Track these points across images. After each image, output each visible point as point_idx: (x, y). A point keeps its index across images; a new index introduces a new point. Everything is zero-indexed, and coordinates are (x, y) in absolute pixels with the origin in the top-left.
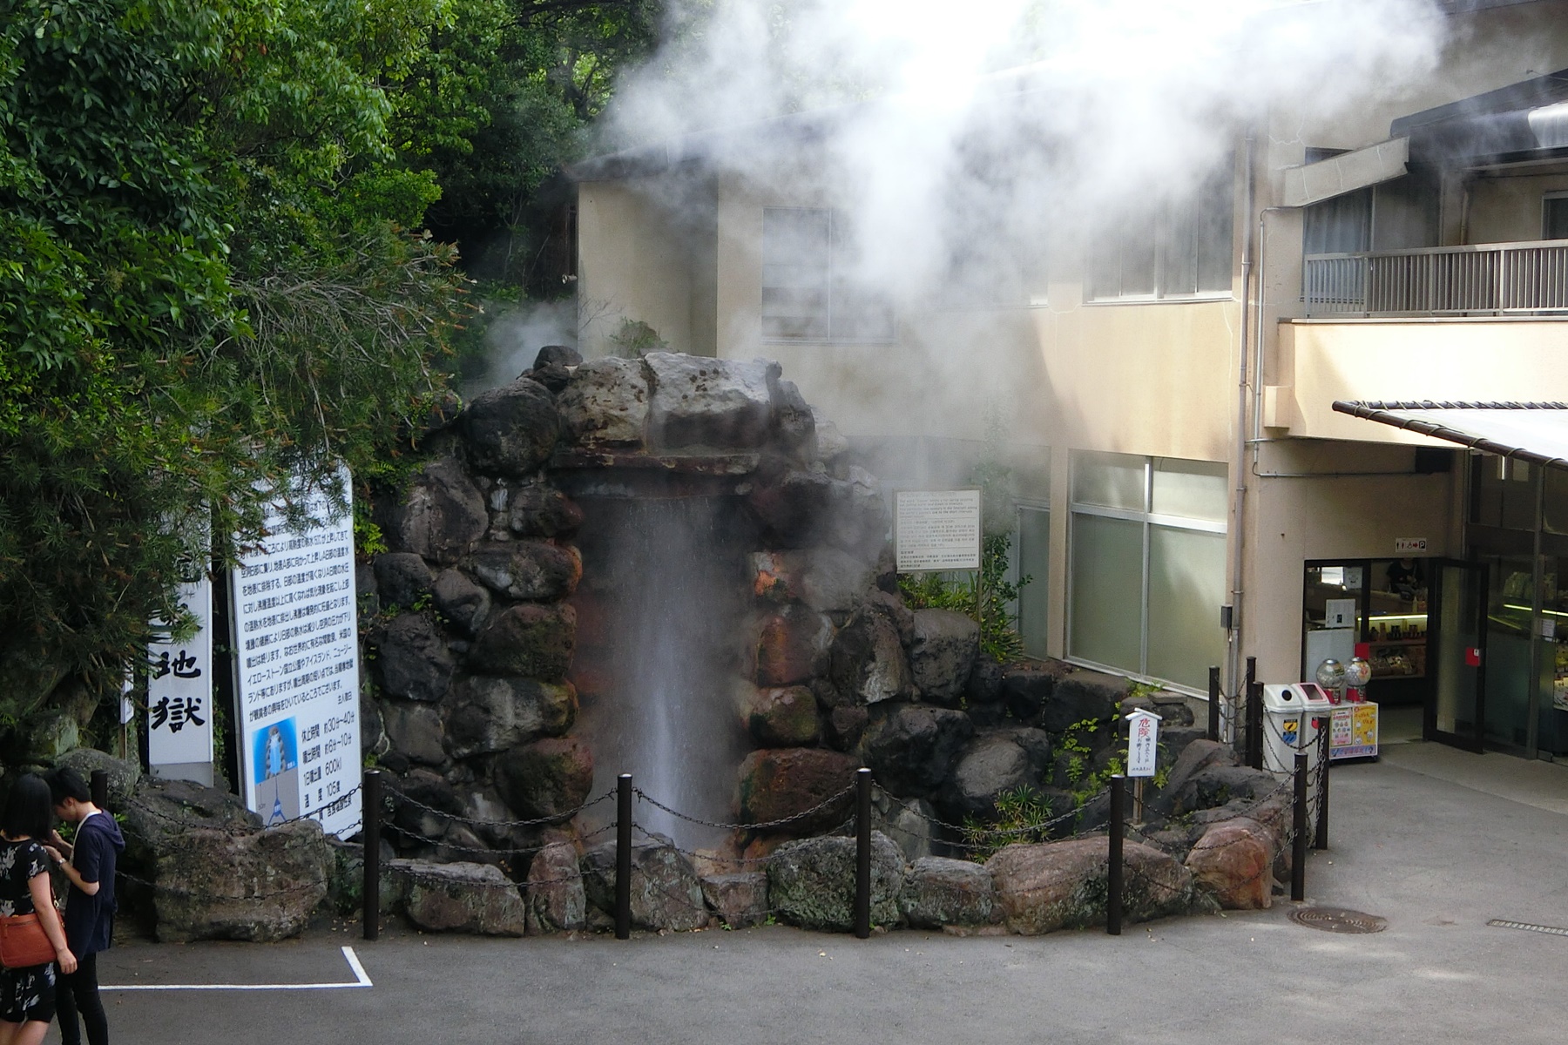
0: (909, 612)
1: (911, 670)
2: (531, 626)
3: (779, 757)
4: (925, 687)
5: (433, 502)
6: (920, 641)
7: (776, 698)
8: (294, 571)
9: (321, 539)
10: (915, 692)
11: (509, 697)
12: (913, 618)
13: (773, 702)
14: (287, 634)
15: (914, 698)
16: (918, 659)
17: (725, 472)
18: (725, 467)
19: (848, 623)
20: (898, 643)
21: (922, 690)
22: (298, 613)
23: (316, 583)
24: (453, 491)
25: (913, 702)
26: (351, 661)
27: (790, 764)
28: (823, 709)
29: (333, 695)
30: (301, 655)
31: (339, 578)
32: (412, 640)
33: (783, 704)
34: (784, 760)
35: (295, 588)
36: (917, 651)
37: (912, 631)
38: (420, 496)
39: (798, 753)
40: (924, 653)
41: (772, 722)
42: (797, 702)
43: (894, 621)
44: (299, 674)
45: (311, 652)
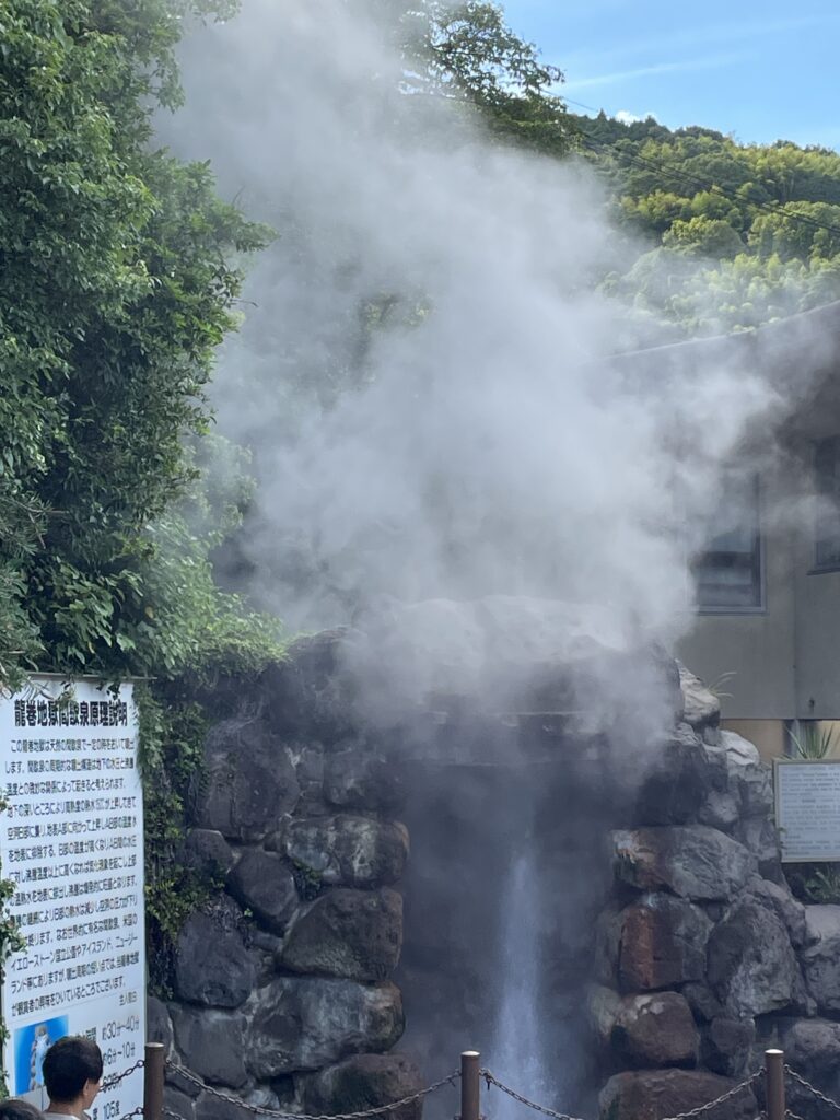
0: (799, 906)
1: (805, 977)
2: (349, 915)
3: (648, 1079)
4: (822, 998)
6: (814, 941)
7: (643, 1007)
8: (70, 838)
9: (104, 804)
10: (812, 1004)
12: (804, 913)
13: (639, 1012)
14: (60, 914)
15: (811, 1012)
16: (812, 964)
18: (575, 726)
19: (727, 916)
20: (788, 942)
21: (818, 1002)
22: (75, 890)
23: (96, 856)
24: (258, 756)
25: (807, 1016)
26: (137, 954)
27: (662, 1089)
28: (700, 1020)
29: (115, 993)
30: (77, 941)
31: (125, 852)
33: (651, 1013)
34: (655, 1084)
35: (71, 859)
36: (811, 953)
37: (804, 930)
39: (672, 1074)
40: (819, 957)
41: (639, 1035)
42: (667, 1012)
43: (781, 915)
44: (73, 964)
45: (88, 939)
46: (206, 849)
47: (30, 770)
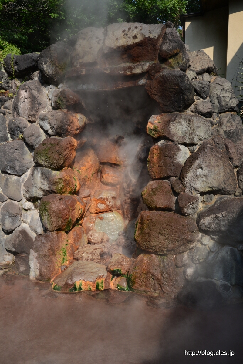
5: (27, 96)
11: (39, 175)
17: (131, 73)
18: (131, 70)
24: (33, 91)
28: (175, 192)
32: (9, 149)
38: (23, 94)
42: (157, 188)
46: (17, 123)
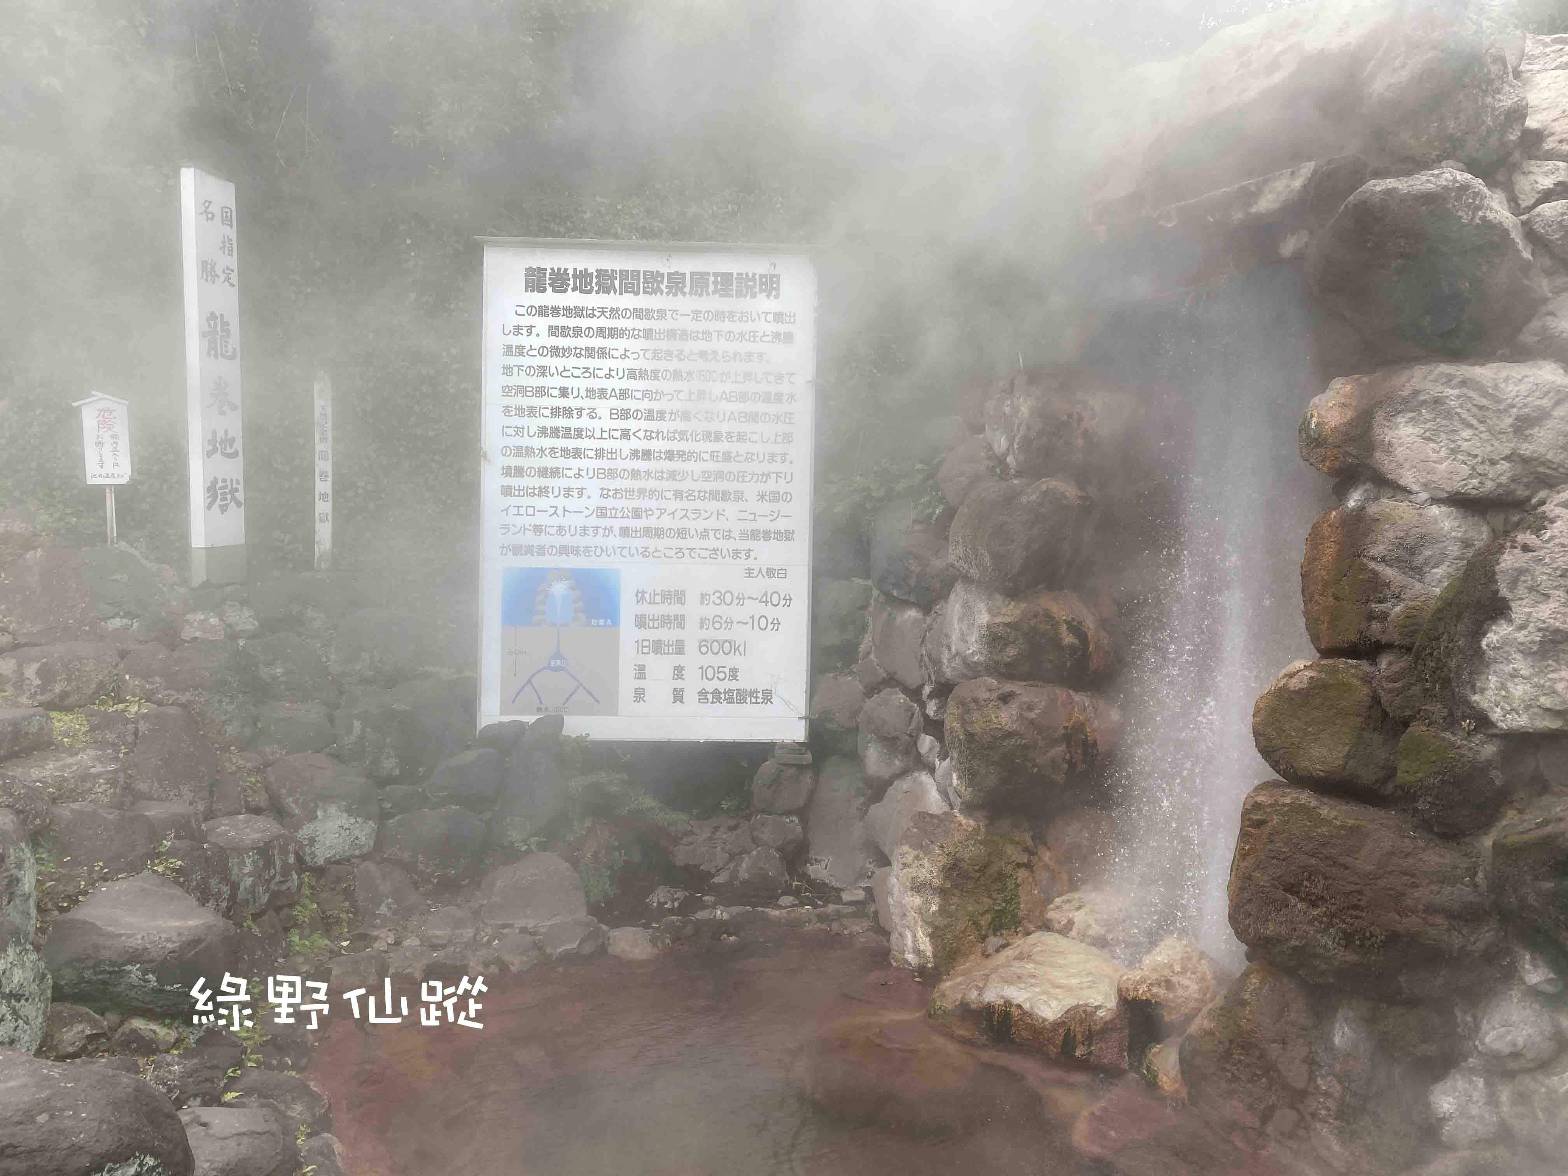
7: (1286, 676)
8: (638, 404)
9: (717, 376)
22: (643, 455)
23: (695, 426)
26: (790, 532)
28: (1382, 719)
29: (731, 564)
30: (644, 503)
33: (1285, 687)
35: (637, 424)
42: (1306, 689)
44: (635, 523)
45: (673, 505)
47: (553, 335)
